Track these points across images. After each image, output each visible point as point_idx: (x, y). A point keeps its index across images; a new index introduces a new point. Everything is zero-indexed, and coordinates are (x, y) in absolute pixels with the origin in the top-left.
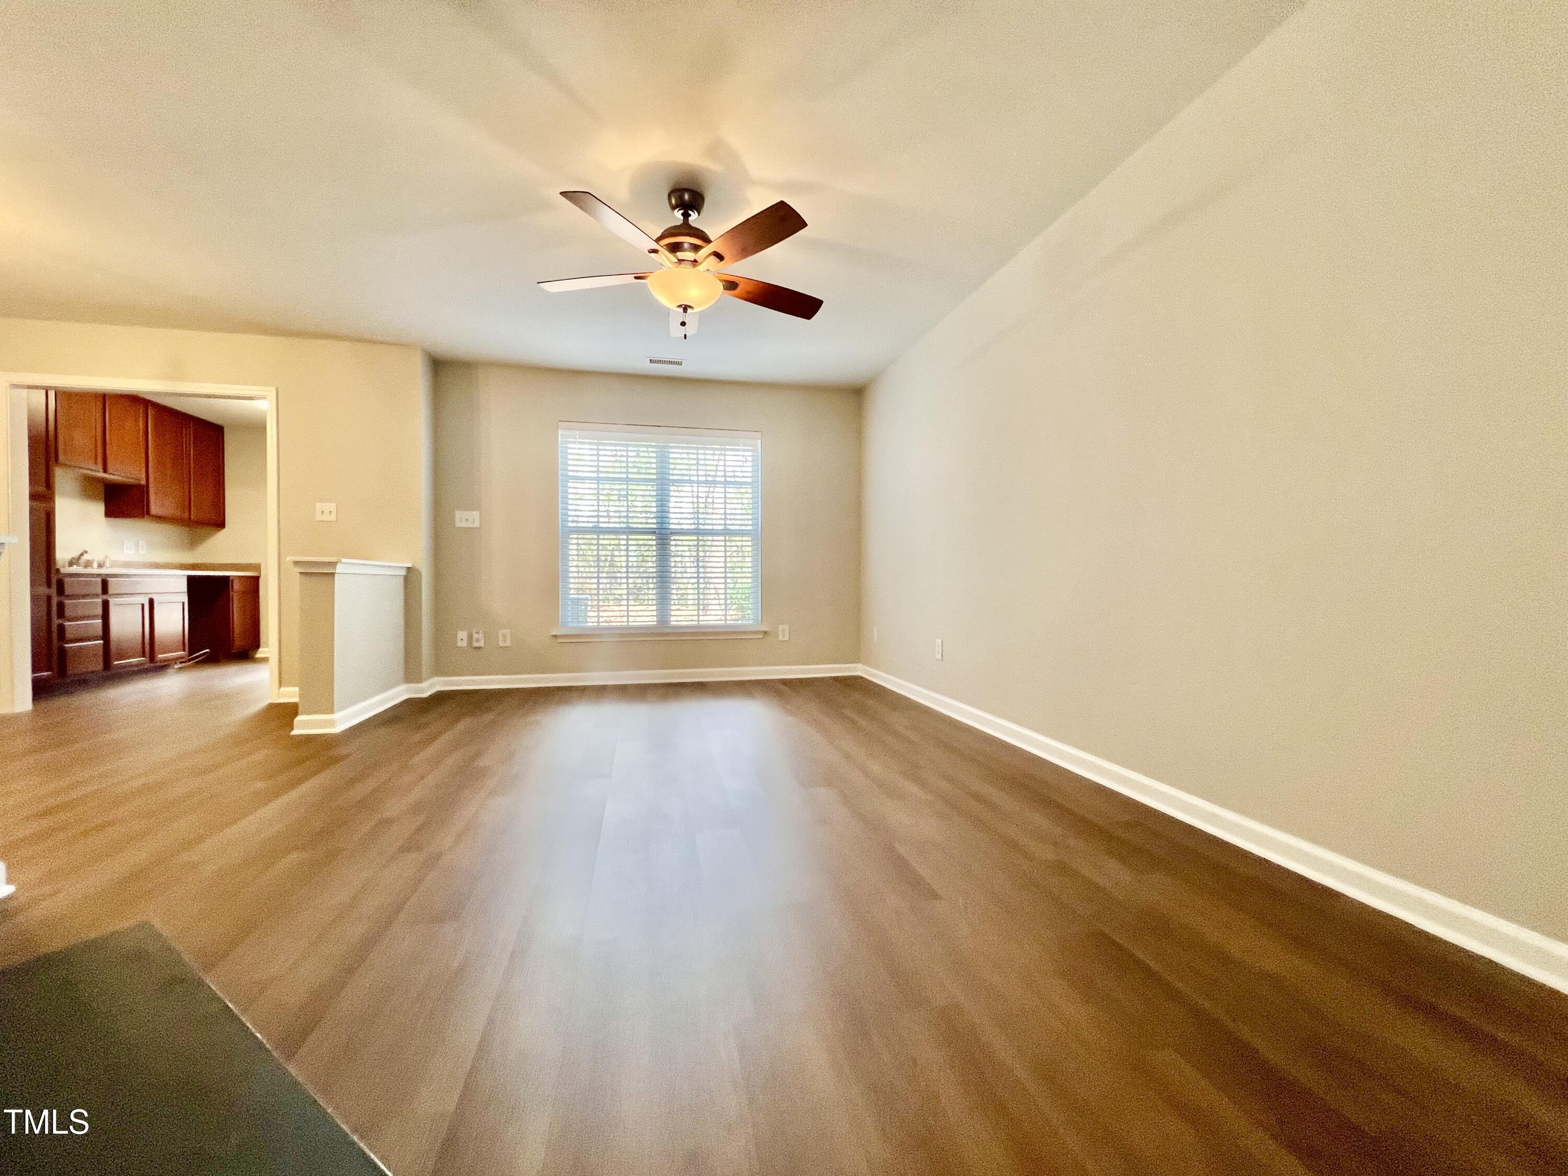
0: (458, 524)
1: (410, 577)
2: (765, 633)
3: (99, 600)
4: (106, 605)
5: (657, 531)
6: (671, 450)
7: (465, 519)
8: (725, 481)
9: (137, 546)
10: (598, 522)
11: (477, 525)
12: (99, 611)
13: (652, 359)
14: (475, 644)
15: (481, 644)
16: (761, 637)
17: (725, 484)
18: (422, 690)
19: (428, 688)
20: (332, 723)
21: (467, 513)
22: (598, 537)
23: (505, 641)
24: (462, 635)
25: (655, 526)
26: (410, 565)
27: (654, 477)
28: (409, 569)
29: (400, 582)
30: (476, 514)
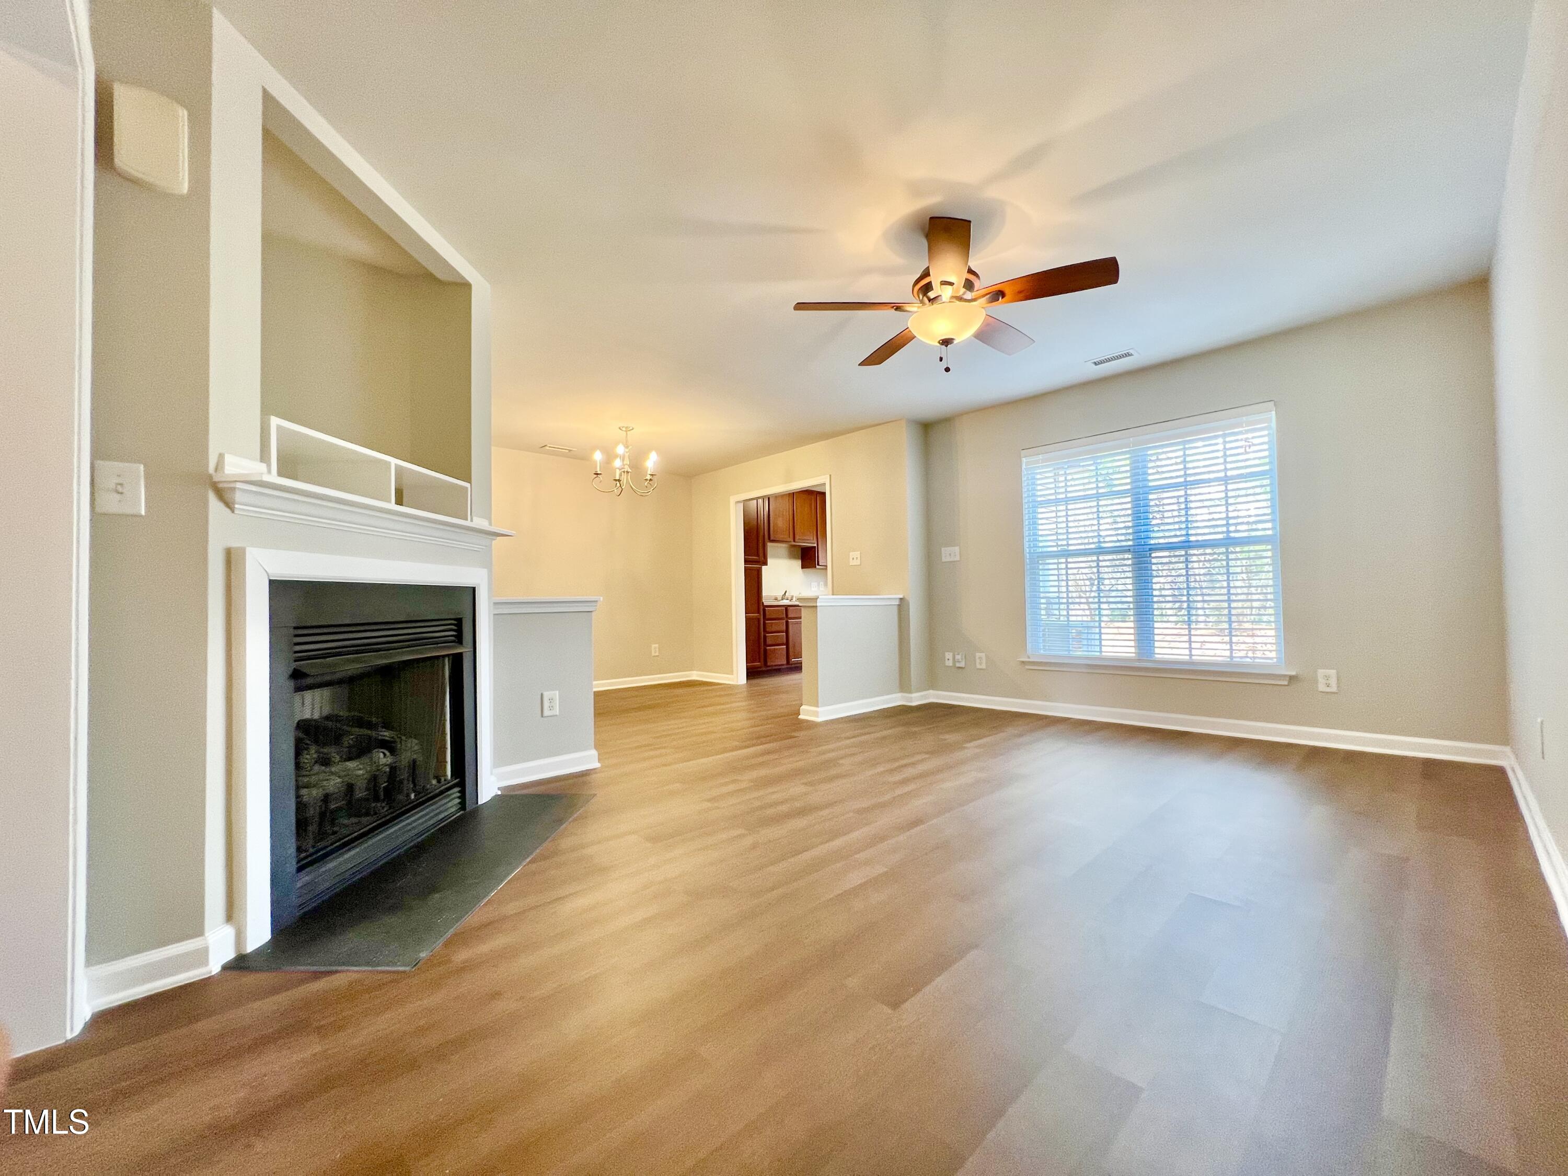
0: (944, 560)
1: (902, 604)
2: (1292, 679)
3: (784, 621)
4: (787, 623)
5: (1132, 549)
6: (1149, 452)
7: (949, 554)
8: (1226, 476)
9: (819, 585)
10: (1068, 545)
11: (958, 558)
12: (784, 628)
13: (1095, 361)
14: (958, 665)
15: (962, 665)
16: (1286, 683)
17: (1226, 481)
18: (911, 700)
19: (917, 699)
20: (816, 714)
21: (949, 548)
22: (1067, 560)
23: (981, 664)
24: (949, 655)
25: (1130, 543)
26: (901, 597)
27: (1129, 487)
28: (901, 599)
29: (895, 609)
30: (957, 549)
